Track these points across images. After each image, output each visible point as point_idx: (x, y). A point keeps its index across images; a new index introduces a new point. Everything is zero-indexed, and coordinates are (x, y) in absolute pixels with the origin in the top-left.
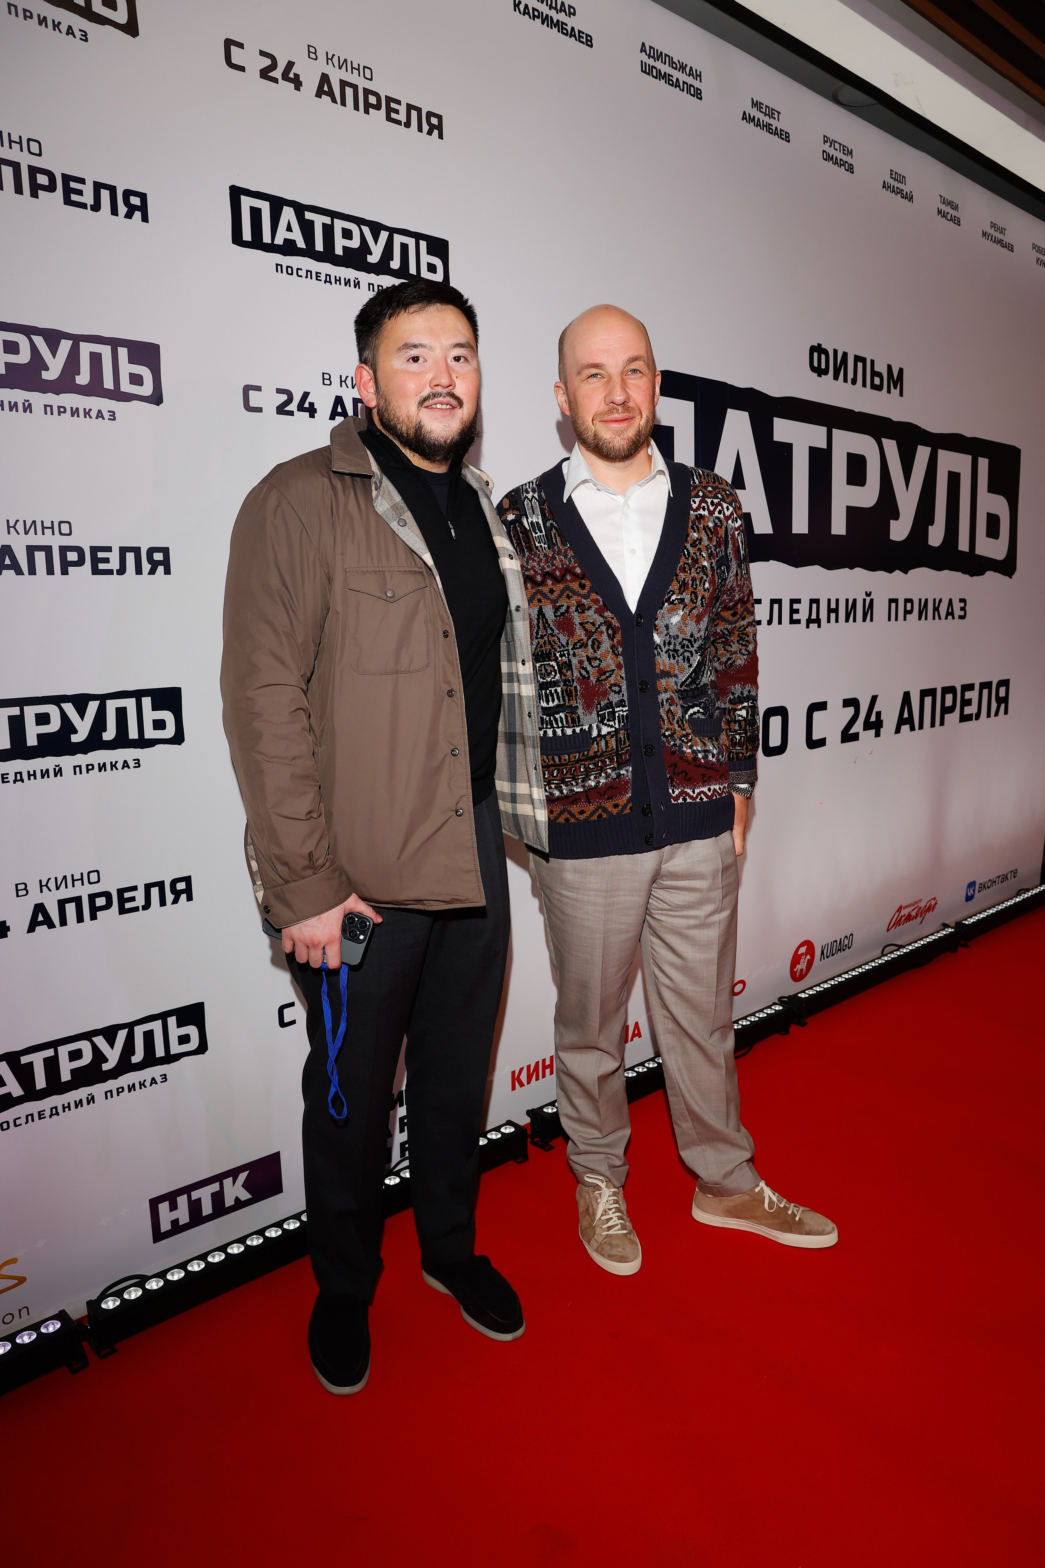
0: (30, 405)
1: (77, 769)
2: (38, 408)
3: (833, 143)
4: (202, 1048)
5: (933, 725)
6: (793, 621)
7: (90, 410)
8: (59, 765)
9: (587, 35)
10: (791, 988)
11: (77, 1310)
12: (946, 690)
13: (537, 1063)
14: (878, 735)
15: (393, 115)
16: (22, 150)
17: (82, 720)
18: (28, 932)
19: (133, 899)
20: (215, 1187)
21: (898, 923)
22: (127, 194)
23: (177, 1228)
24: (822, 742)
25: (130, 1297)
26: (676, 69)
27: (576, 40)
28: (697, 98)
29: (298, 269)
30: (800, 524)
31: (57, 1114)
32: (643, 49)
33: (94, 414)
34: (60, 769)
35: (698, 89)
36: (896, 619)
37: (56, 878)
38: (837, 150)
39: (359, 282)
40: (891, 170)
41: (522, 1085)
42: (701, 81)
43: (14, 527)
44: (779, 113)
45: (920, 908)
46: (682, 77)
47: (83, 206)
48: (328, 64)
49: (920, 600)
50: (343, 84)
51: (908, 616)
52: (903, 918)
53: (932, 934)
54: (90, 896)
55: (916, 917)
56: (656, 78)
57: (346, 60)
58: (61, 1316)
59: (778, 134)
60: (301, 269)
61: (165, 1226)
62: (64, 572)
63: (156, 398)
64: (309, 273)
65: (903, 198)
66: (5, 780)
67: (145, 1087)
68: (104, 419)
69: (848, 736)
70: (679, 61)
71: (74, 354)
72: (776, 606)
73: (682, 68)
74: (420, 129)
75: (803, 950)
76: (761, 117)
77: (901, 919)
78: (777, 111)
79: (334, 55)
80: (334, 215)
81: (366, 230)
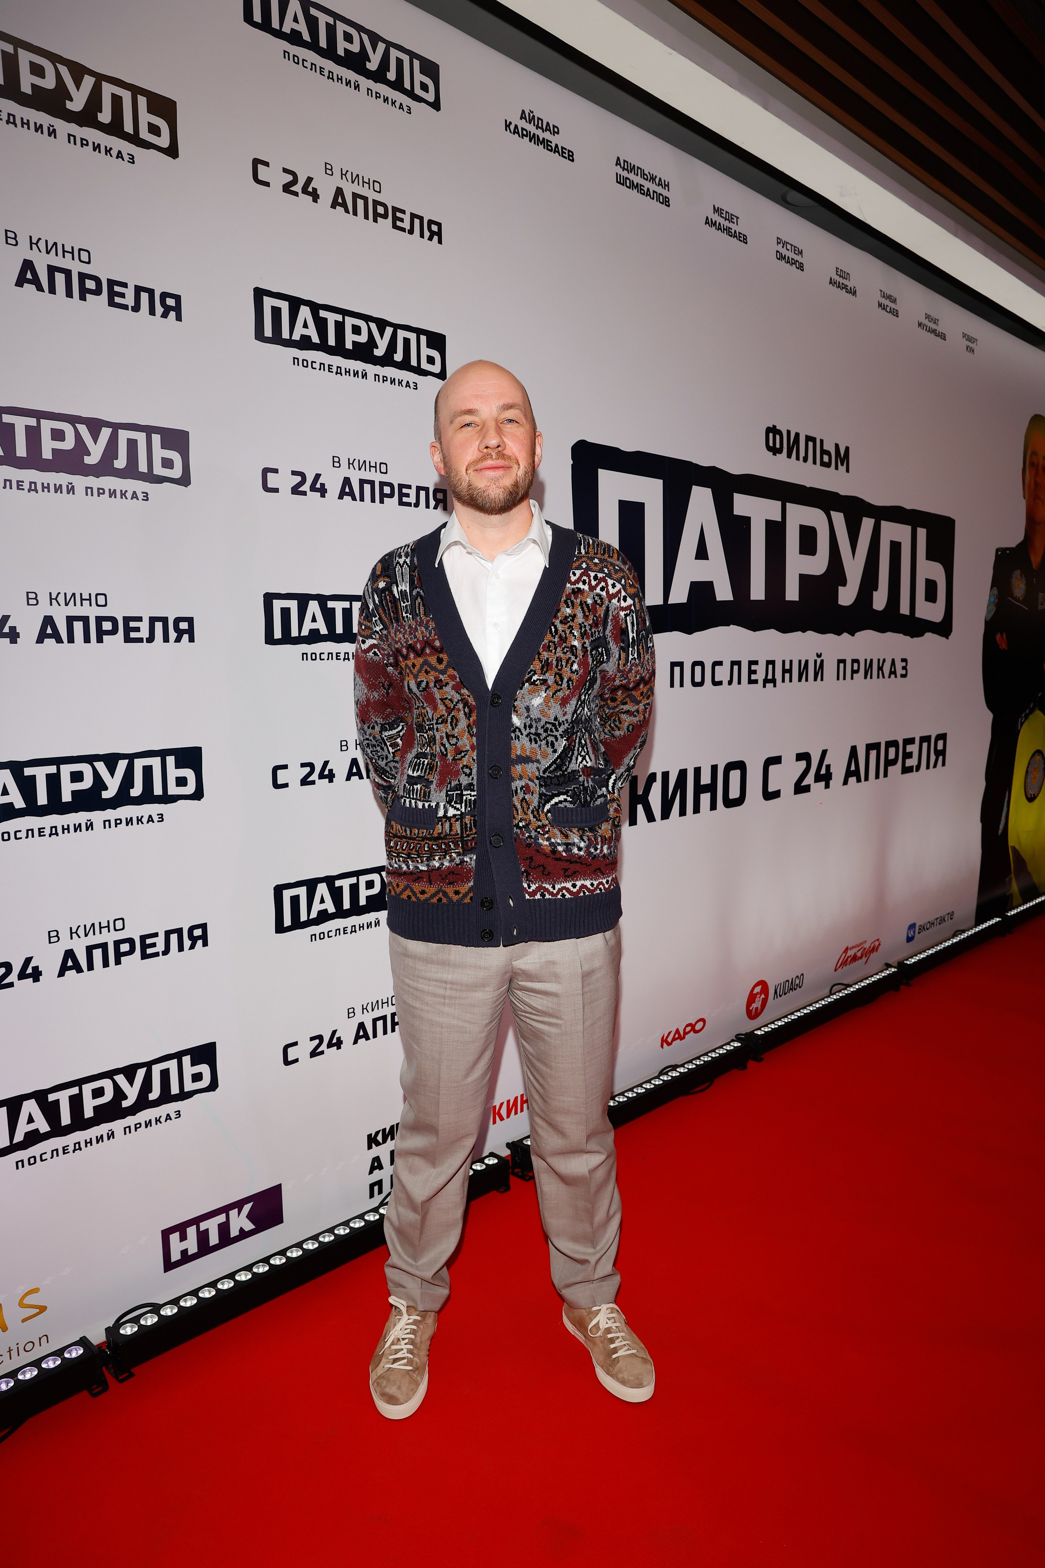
0: (73, 487)
1: (106, 823)
2: (80, 489)
3: (785, 244)
4: (213, 1086)
5: (877, 777)
6: (751, 682)
7: (126, 491)
8: (90, 820)
9: (569, 151)
10: (747, 1026)
11: (97, 1337)
12: (891, 744)
13: (516, 1098)
14: (827, 786)
15: (399, 223)
16: (73, 259)
17: (113, 777)
18: (59, 976)
19: (154, 945)
20: (222, 1218)
21: (844, 963)
22: (164, 296)
23: (186, 1258)
24: (777, 794)
25: (146, 1322)
26: (647, 179)
27: (560, 155)
28: (666, 205)
29: (312, 362)
30: (758, 591)
31: (80, 1149)
32: (618, 163)
33: (129, 495)
34: (91, 824)
35: (666, 197)
36: (844, 679)
37: (85, 926)
38: (788, 250)
39: (366, 373)
40: (837, 268)
41: (502, 1119)
42: (668, 190)
43: (56, 599)
44: (737, 218)
45: (865, 949)
46: (653, 187)
47: (125, 307)
48: (342, 179)
49: (866, 660)
50: (355, 196)
51: (855, 675)
52: (849, 959)
53: (877, 974)
54: (115, 942)
55: (861, 958)
56: (629, 188)
57: (358, 175)
58: (83, 1342)
59: (736, 237)
60: (315, 362)
61: (175, 1256)
62: (100, 640)
63: (185, 480)
64: (322, 366)
65: (847, 292)
66: (42, 834)
67: (161, 1123)
68: (138, 499)
69: (800, 788)
70: (649, 173)
71: (113, 441)
72: (736, 668)
73: (653, 179)
74: (422, 236)
75: (758, 989)
76: (722, 221)
77: (848, 959)
78: (736, 217)
79: (347, 171)
80: (345, 313)
81: (373, 326)
